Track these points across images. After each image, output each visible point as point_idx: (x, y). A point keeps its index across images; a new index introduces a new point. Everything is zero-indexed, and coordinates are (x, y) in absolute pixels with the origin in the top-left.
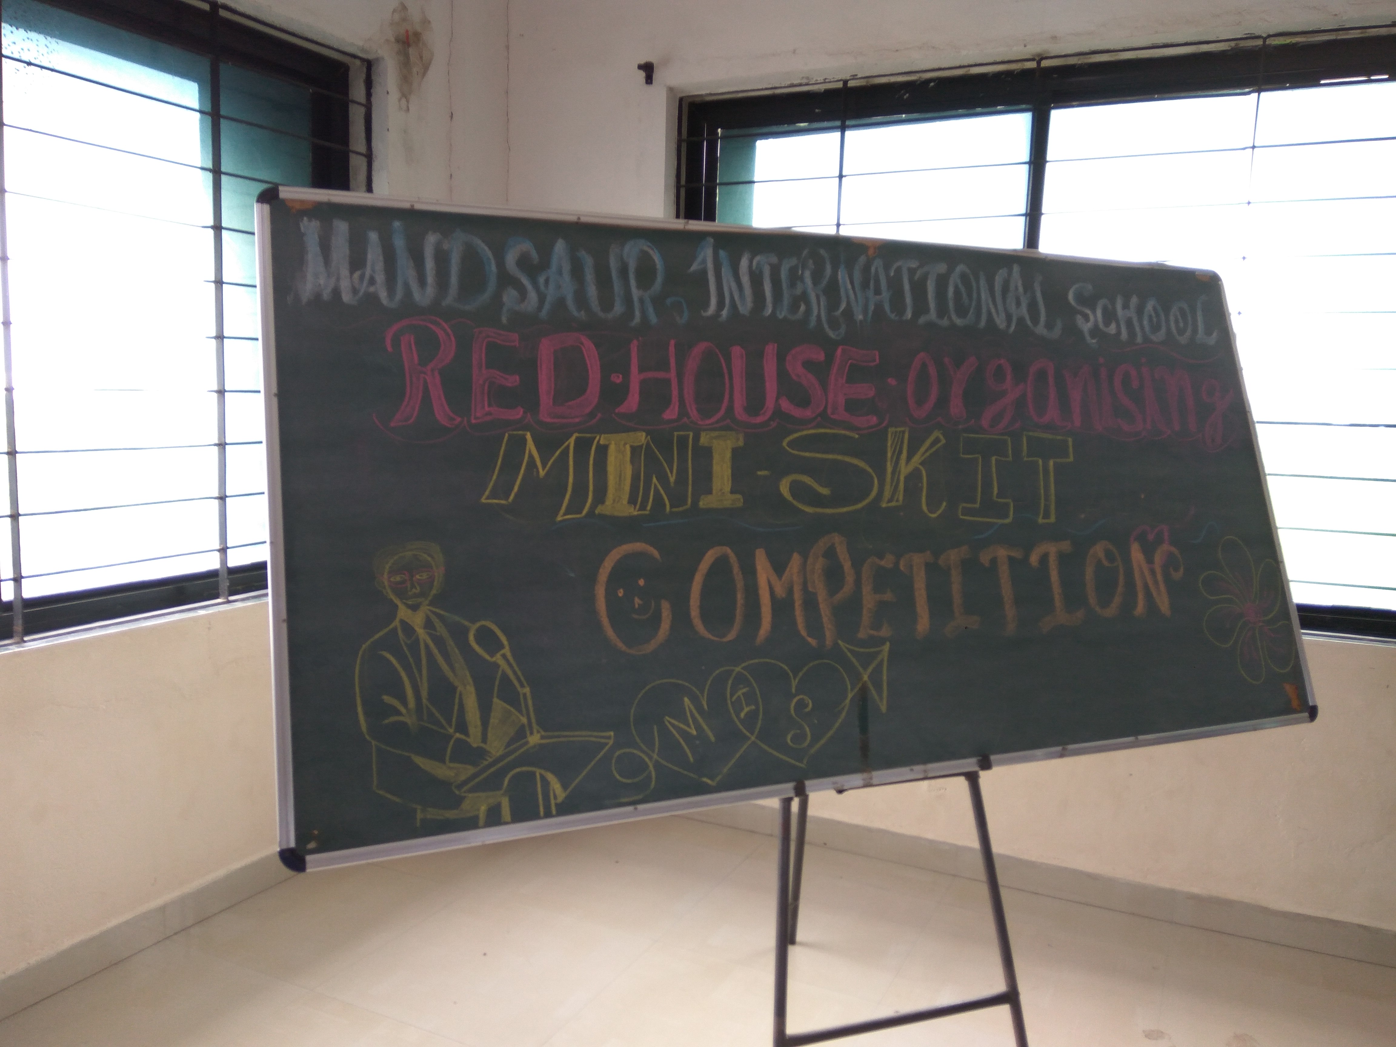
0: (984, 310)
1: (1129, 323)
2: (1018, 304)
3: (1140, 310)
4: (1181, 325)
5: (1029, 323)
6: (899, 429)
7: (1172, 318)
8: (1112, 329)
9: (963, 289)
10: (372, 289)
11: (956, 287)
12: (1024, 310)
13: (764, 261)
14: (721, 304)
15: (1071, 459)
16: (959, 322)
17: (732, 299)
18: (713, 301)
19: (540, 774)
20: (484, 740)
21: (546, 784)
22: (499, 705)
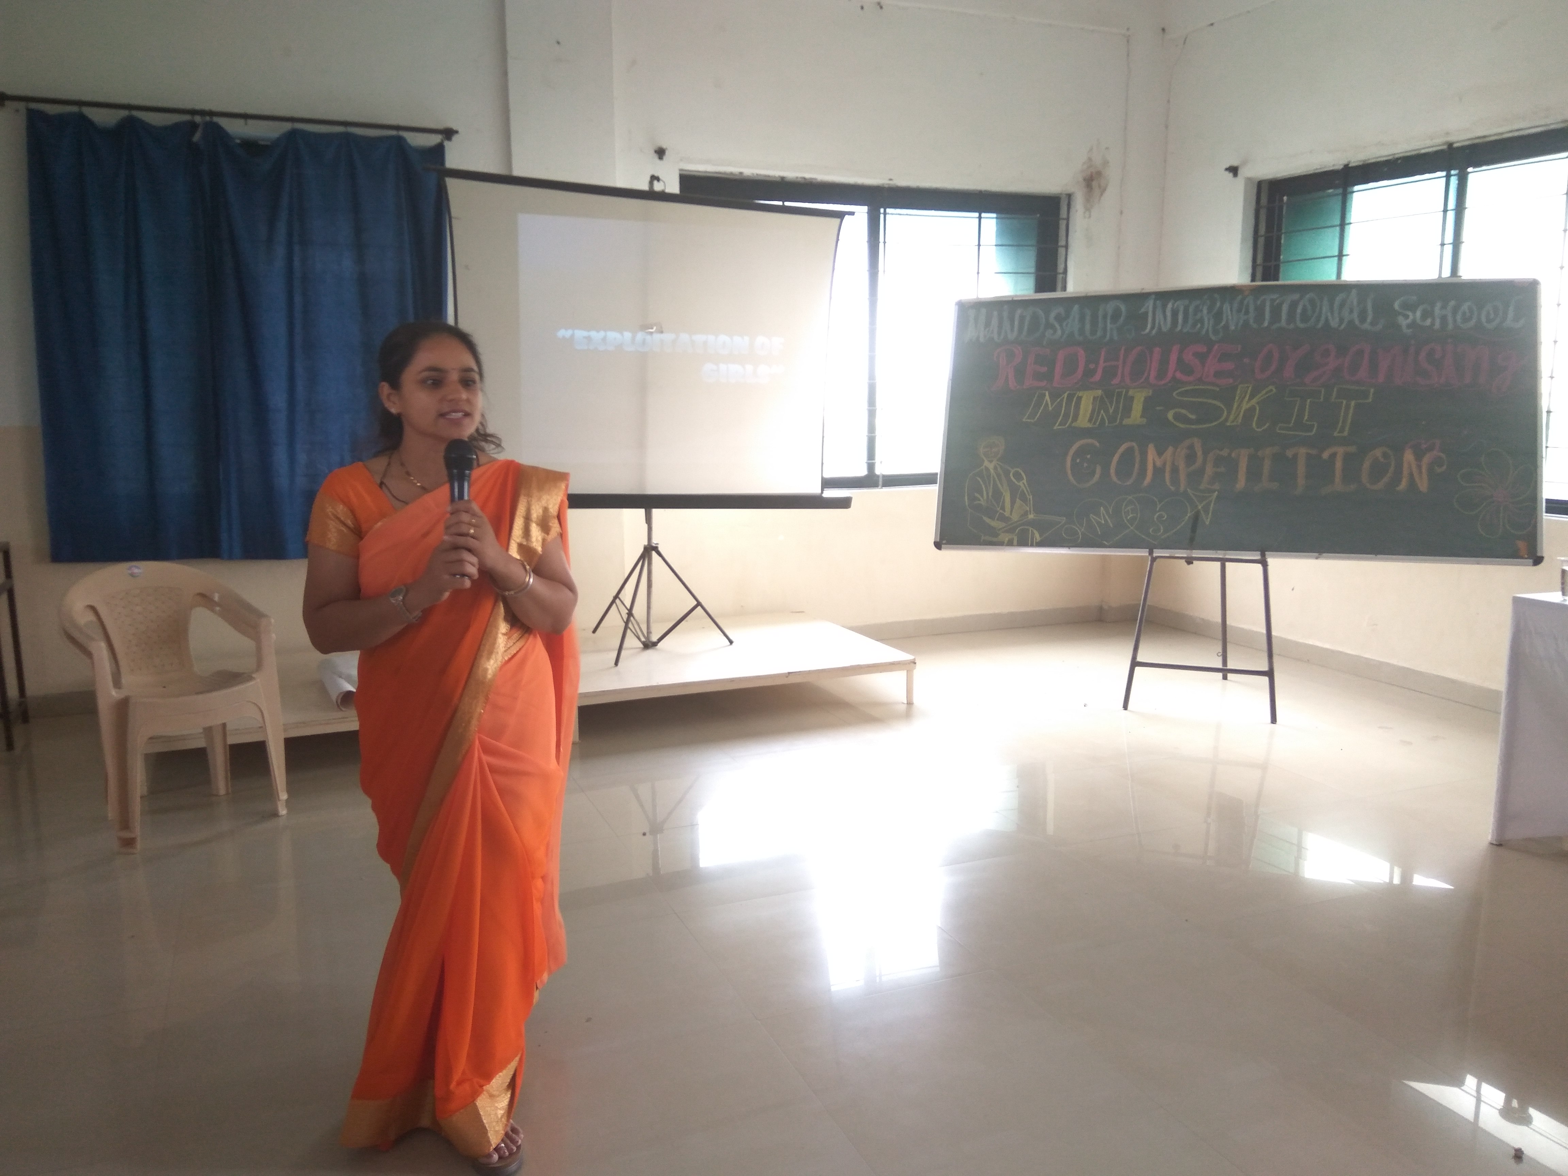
0: (1324, 317)
1: (1444, 319)
2: (1351, 311)
3: (1455, 310)
4: (1492, 316)
5: (1358, 322)
6: (1246, 386)
8: (1428, 322)
9: (1309, 307)
11: (1304, 306)
12: (1355, 315)
13: (1181, 303)
14: (1153, 328)
15: (1370, 400)
16: (1303, 326)
17: (1159, 324)
18: (1149, 326)
19: (1031, 530)
20: (1011, 514)
21: (1033, 534)
22: (1018, 502)
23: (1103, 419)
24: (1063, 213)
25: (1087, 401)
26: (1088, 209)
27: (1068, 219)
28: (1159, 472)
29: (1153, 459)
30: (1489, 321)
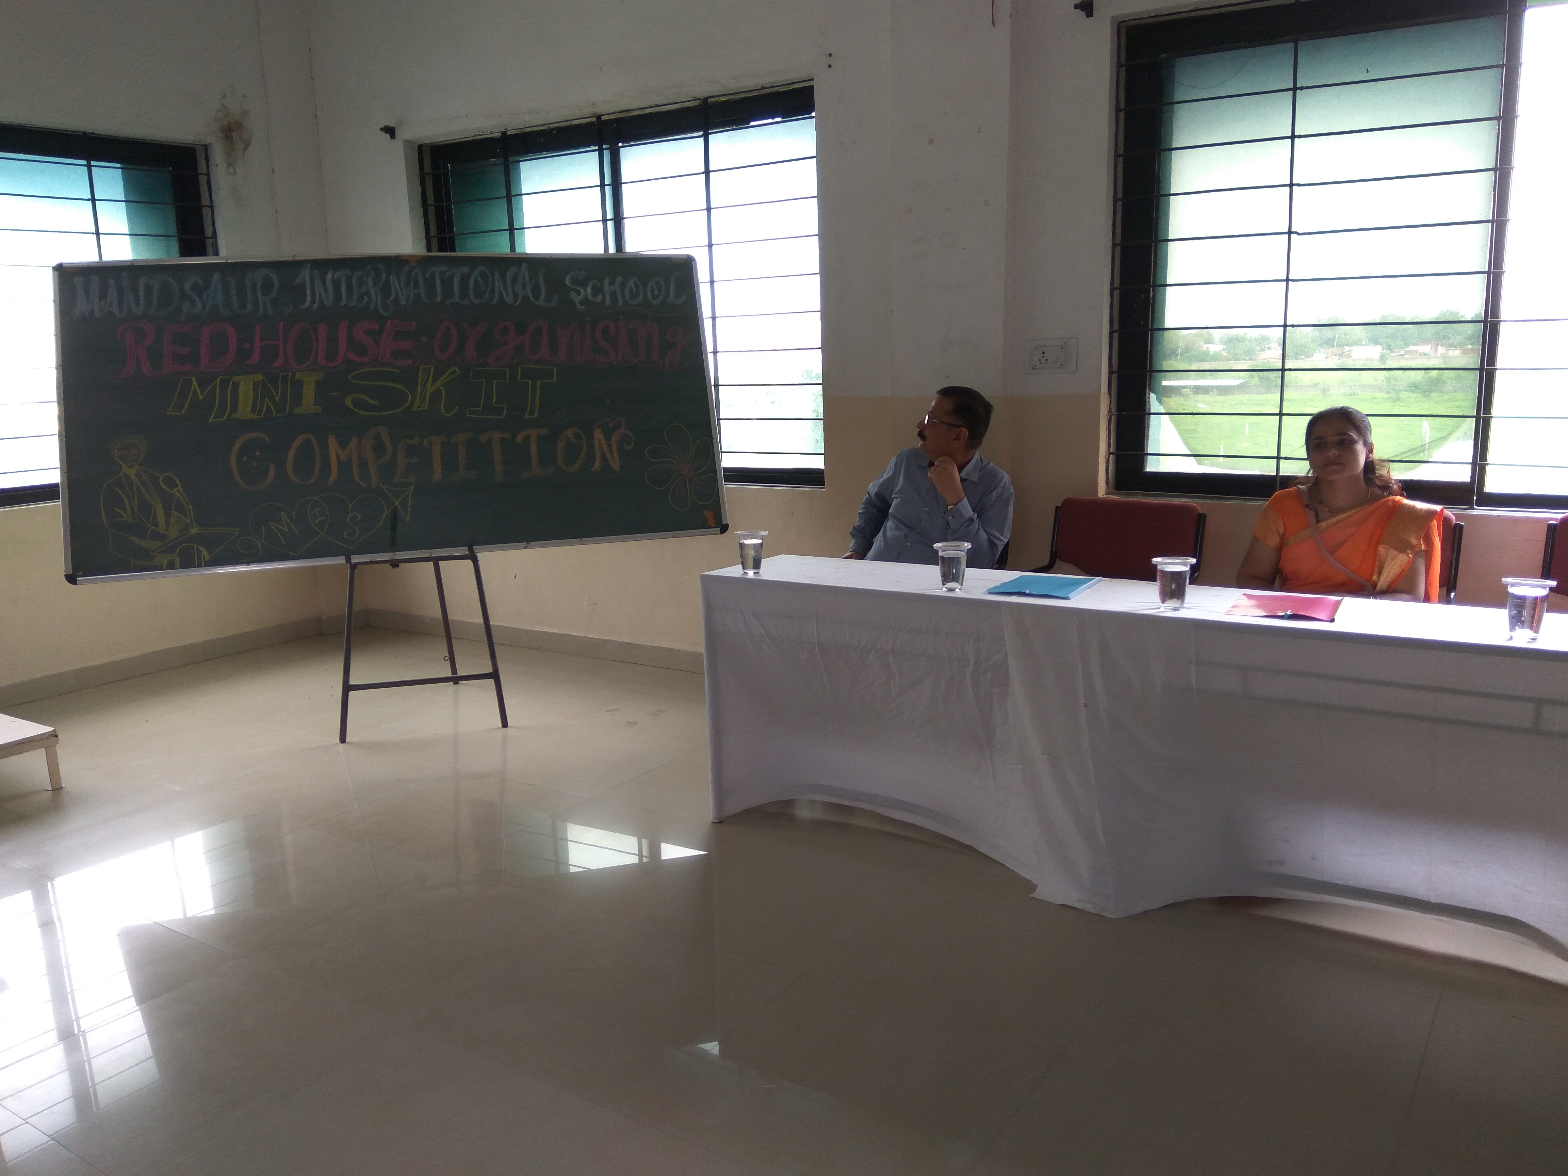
0: (497, 293)
1: (613, 295)
2: (524, 287)
3: (623, 286)
4: (656, 293)
5: (531, 298)
6: (427, 367)
7: (649, 289)
8: (599, 298)
9: (481, 281)
10: (111, 309)
11: (476, 280)
12: (529, 292)
13: (341, 275)
14: (313, 301)
15: (555, 380)
16: (476, 301)
17: (321, 297)
18: (309, 299)
19: (196, 547)
20: (167, 530)
21: (199, 552)
22: (175, 514)
23: (269, 410)
24: (202, 168)
25: (246, 388)
26: (231, 163)
27: (208, 175)
28: (345, 467)
29: (337, 453)
30: (655, 297)
